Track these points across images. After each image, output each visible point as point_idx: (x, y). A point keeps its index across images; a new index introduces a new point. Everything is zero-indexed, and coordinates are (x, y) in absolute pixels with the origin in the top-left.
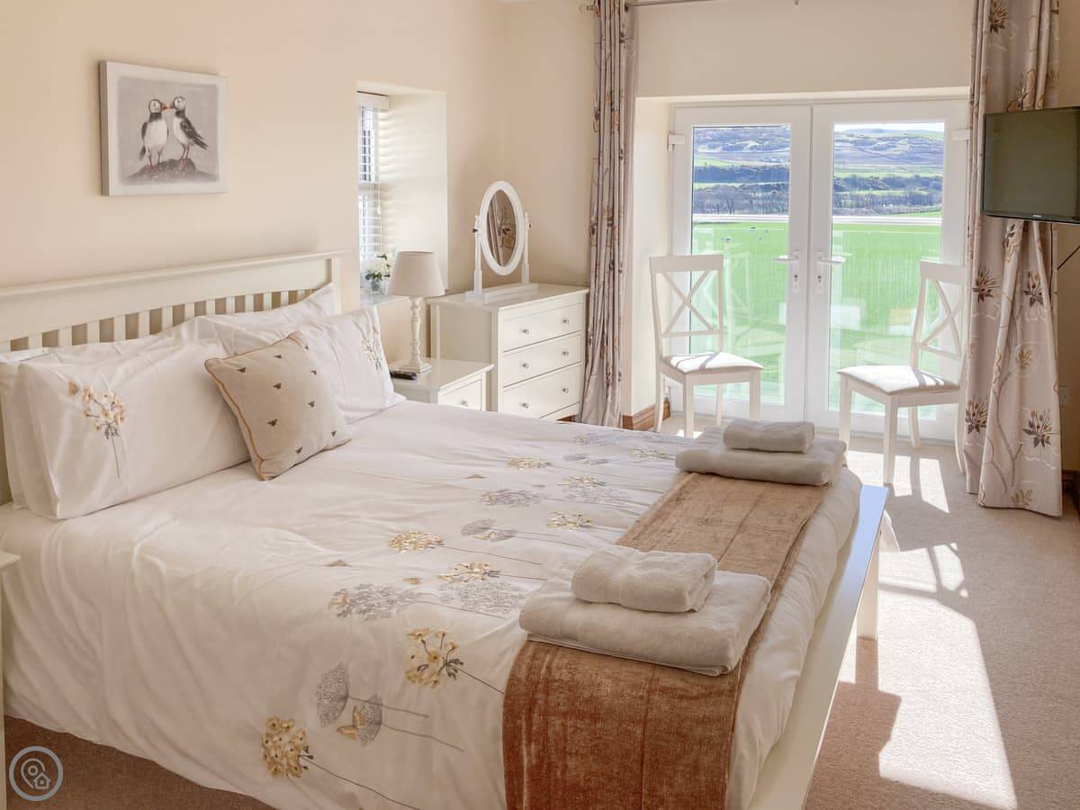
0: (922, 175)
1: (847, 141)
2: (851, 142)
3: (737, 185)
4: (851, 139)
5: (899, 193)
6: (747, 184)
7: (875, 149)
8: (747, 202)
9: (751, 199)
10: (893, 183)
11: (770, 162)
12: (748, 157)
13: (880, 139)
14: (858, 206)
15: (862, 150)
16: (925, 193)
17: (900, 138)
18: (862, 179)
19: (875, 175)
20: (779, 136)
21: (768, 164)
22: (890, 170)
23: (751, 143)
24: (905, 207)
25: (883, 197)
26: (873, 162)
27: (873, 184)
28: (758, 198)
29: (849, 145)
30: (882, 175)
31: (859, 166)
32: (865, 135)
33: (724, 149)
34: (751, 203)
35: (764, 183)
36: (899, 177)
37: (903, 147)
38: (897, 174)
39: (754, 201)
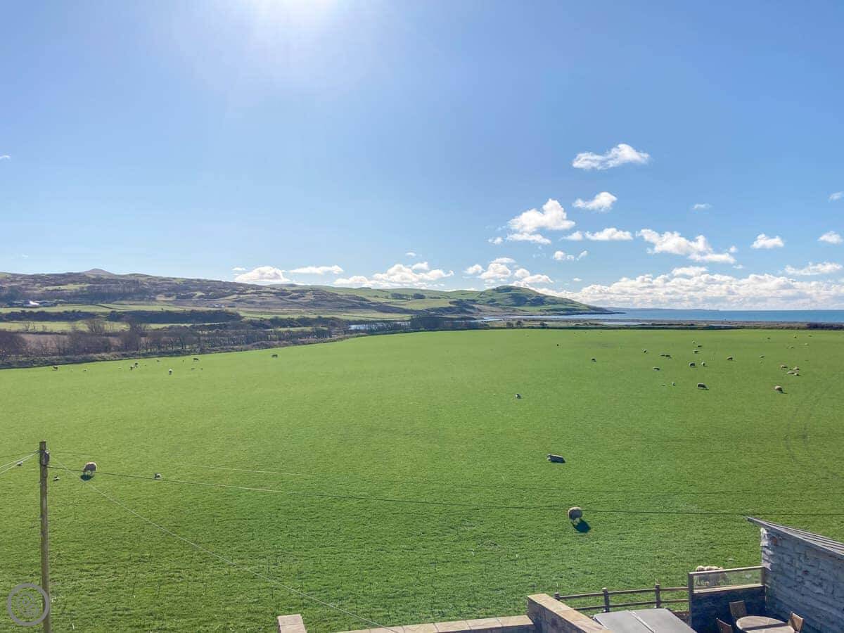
0: (323, 316)
1: (271, 293)
2: (274, 293)
3: (188, 325)
4: (273, 291)
5: (308, 329)
6: (196, 325)
7: (291, 298)
8: (195, 338)
9: (199, 336)
10: (304, 322)
11: (214, 307)
12: (196, 304)
13: (293, 291)
14: (280, 339)
15: (281, 299)
16: (326, 329)
17: (307, 291)
18: (282, 320)
19: (291, 316)
20: (220, 289)
21: (212, 309)
22: (301, 313)
23: (199, 294)
24: (313, 340)
25: (298, 332)
26: (290, 308)
27: (290, 323)
28: (204, 335)
29: (272, 295)
30: (296, 317)
31: (280, 310)
32: (283, 288)
33: (178, 298)
34: (199, 339)
35: (209, 324)
36: (308, 318)
37: (309, 297)
38: (306, 316)
39: (202, 338)
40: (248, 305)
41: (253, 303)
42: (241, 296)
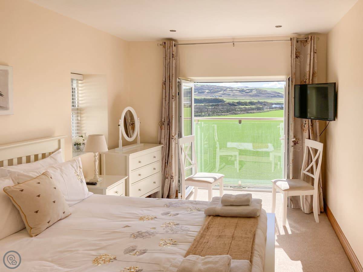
0: (260, 101)
1: (237, 90)
2: (239, 91)
3: (203, 104)
4: (238, 90)
5: (253, 107)
6: (206, 104)
7: (246, 93)
8: (206, 110)
9: (208, 109)
10: (251, 103)
11: (213, 97)
12: (206, 95)
13: (247, 90)
14: (241, 111)
15: (242, 93)
16: (261, 106)
17: (253, 89)
18: (242, 102)
19: (246, 101)
20: (216, 89)
21: (213, 98)
22: (250, 99)
23: (207, 91)
24: (255, 111)
25: (249, 108)
26: (246, 97)
27: (245, 104)
28: (210, 109)
29: (237, 91)
30: (248, 101)
31: (241, 98)
32: (243, 88)
33: (198, 93)
34: (208, 110)
35: (211, 104)
36: (253, 102)
37: (254, 92)
38: (252, 101)
39: (209, 110)
40: (228, 96)
41: (229, 95)
42: (225, 92)
